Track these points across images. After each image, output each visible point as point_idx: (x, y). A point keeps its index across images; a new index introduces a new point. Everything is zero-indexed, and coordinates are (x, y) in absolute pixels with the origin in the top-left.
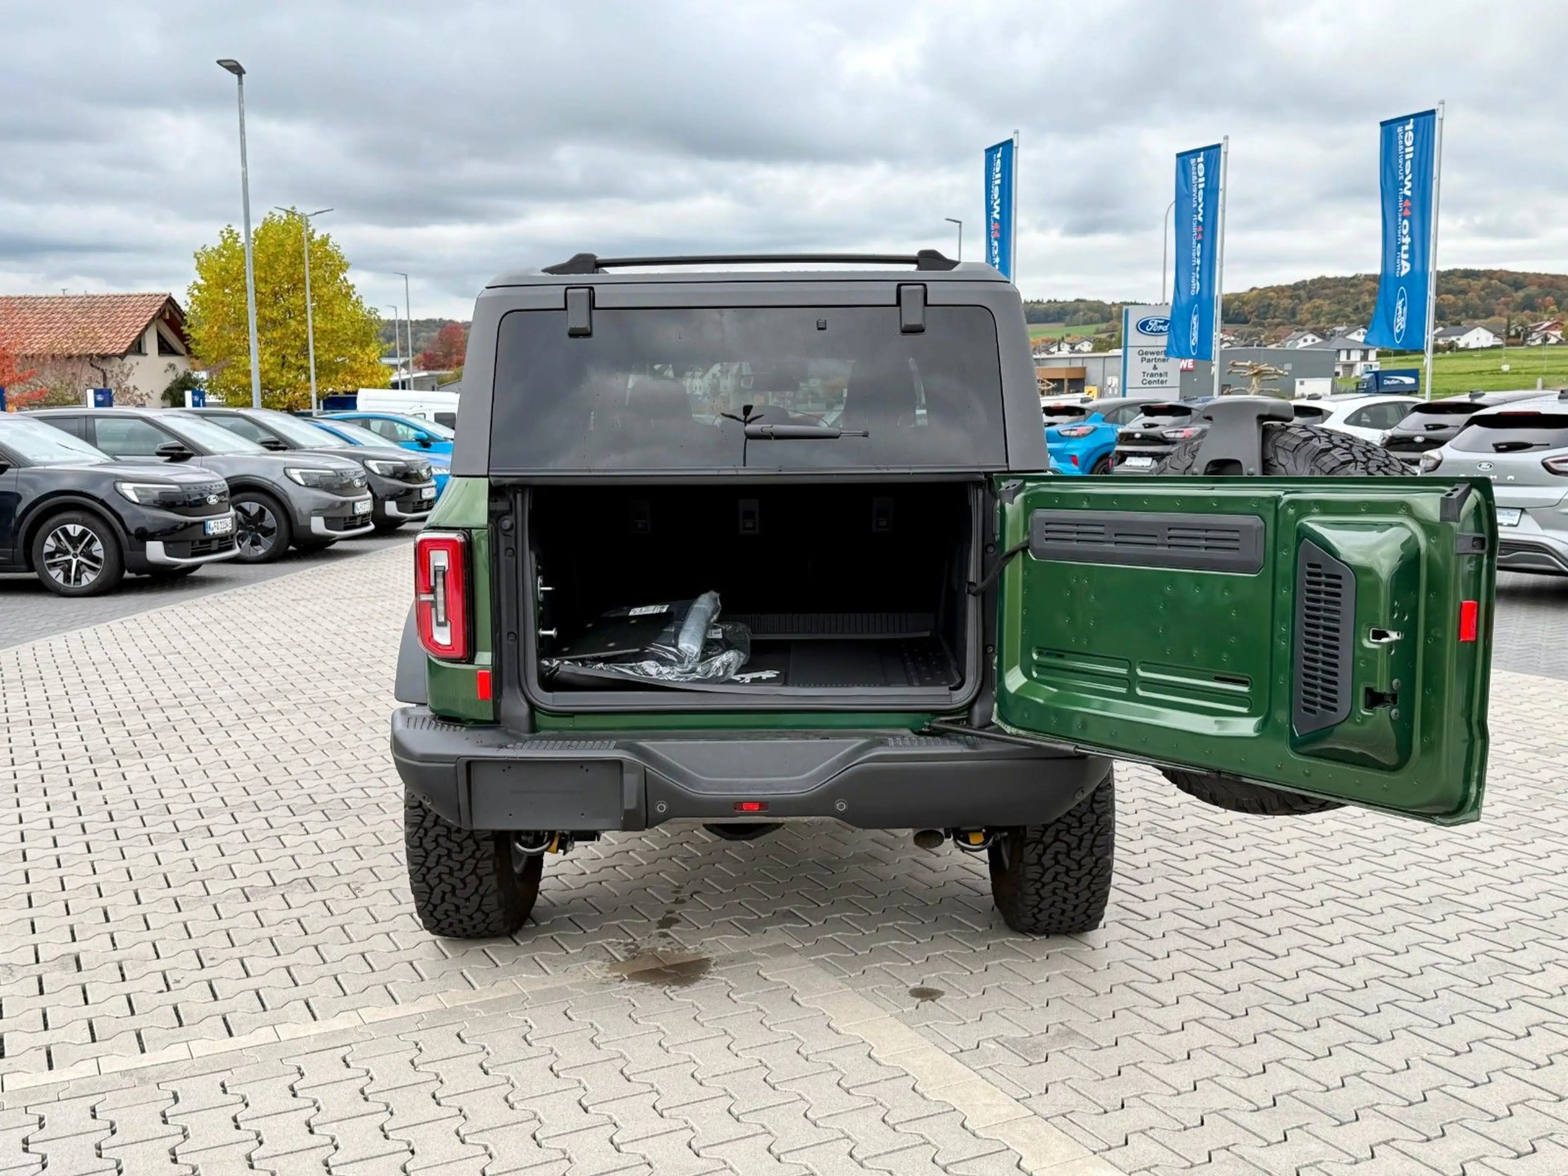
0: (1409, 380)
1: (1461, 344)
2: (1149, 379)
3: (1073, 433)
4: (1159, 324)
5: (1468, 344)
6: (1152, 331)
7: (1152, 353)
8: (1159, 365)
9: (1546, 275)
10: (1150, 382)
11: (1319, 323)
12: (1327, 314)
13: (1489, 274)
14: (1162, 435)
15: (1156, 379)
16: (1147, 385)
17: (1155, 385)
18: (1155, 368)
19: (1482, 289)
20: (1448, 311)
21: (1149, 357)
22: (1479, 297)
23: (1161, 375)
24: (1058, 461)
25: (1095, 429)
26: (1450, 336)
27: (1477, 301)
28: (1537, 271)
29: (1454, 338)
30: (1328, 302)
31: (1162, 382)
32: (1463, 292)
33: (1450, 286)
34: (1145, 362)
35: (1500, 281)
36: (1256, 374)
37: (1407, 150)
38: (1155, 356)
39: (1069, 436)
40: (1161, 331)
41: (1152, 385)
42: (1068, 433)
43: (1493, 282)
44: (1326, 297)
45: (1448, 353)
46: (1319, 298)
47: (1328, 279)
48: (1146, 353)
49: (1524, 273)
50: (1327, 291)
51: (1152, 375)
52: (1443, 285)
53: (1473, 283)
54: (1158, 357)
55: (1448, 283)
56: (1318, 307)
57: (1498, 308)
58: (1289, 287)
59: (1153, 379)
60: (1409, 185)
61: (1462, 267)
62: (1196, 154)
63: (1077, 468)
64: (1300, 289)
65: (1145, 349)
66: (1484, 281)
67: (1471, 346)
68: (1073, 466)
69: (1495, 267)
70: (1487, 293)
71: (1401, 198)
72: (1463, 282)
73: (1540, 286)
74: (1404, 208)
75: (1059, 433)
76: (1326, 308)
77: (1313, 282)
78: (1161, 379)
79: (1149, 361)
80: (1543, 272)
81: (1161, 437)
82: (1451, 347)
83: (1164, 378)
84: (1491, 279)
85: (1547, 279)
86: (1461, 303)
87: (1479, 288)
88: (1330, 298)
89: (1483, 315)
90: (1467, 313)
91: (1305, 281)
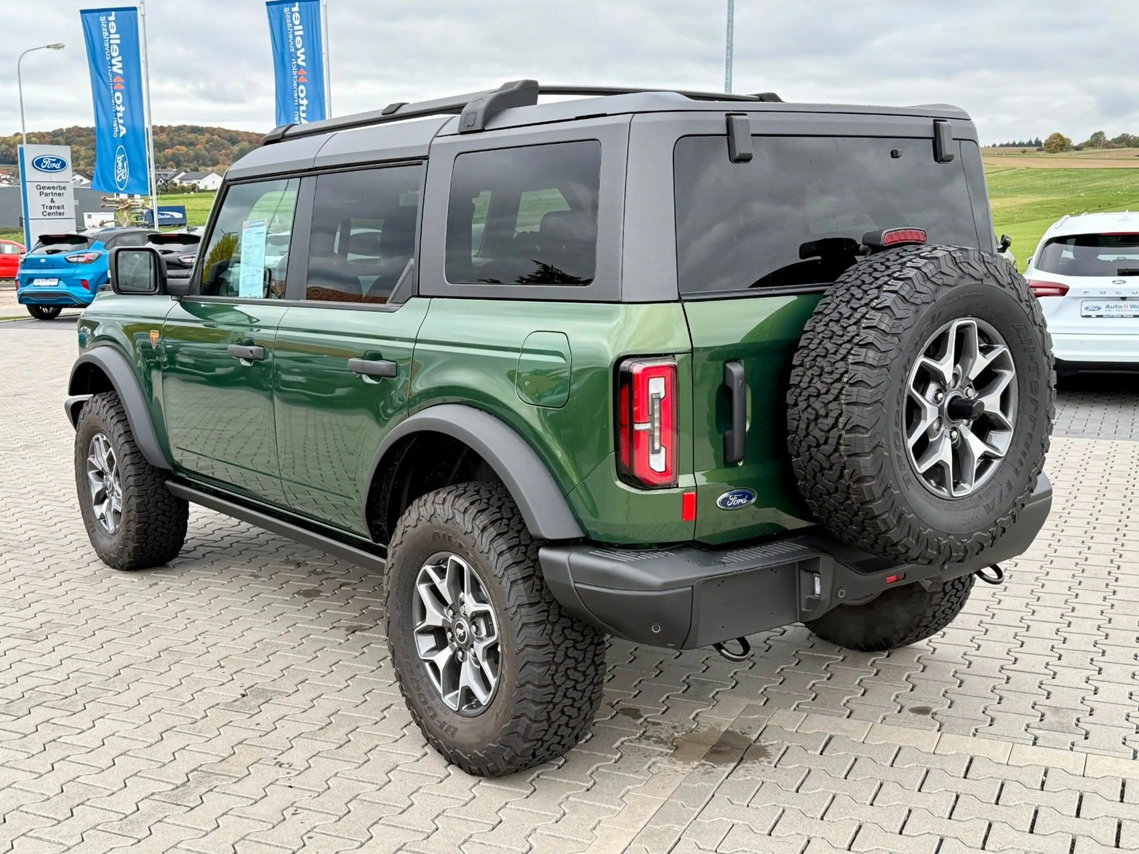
0: (178, 215)
1: (201, 186)
2: (48, 211)
3: (81, 260)
4: (52, 162)
5: (206, 187)
6: (46, 168)
7: (49, 188)
8: (55, 198)
9: (253, 133)
10: (49, 214)
11: (79, 165)
12: (85, 158)
13: (211, 131)
14: (179, 260)
15: (55, 211)
16: (47, 217)
17: (54, 217)
18: (52, 201)
19: (207, 143)
20: (183, 159)
21: (46, 191)
22: (206, 148)
23: (58, 208)
24: (68, 285)
25: (100, 256)
26: (191, 179)
27: (203, 152)
28: (247, 130)
29: (195, 182)
30: (83, 148)
31: (60, 214)
32: (192, 144)
33: (181, 139)
34: (43, 196)
35: (220, 136)
36: (126, 208)
37: (296, 28)
38: (52, 190)
39: (77, 262)
40: (54, 169)
41: (51, 217)
42: (75, 259)
43: (215, 137)
44: (82, 144)
45: (192, 193)
46: (76, 144)
47: (81, 128)
48: (44, 188)
49: (236, 131)
50: (82, 139)
51: (51, 208)
52: (176, 138)
53: (199, 137)
54: (54, 192)
55: (180, 136)
56: (76, 152)
57: (221, 158)
58: (48, 133)
59: (51, 211)
60: (303, 57)
61: (188, 123)
62: (108, 13)
63: (89, 292)
64: (58, 136)
65: (42, 185)
66: (207, 135)
67: (209, 188)
68: (84, 290)
69: (215, 125)
70: (211, 146)
71: (294, 68)
72: (191, 136)
73: (250, 142)
74: (299, 76)
75: (66, 259)
76: (83, 153)
77: (69, 130)
78: (59, 211)
79: (46, 195)
80: (251, 132)
81: (179, 262)
82: (194, 188)
83: (61, 211)
84: (213, 135)
85: (255, 136)
86: (192, 153)
87: (204, 141)
88: (85, 145)
89: (211, 163)
90: (198, 161)
91: (62, 129)
